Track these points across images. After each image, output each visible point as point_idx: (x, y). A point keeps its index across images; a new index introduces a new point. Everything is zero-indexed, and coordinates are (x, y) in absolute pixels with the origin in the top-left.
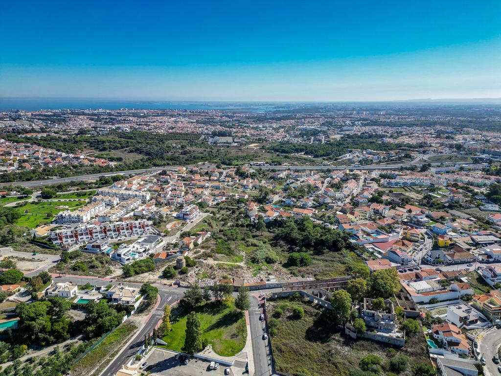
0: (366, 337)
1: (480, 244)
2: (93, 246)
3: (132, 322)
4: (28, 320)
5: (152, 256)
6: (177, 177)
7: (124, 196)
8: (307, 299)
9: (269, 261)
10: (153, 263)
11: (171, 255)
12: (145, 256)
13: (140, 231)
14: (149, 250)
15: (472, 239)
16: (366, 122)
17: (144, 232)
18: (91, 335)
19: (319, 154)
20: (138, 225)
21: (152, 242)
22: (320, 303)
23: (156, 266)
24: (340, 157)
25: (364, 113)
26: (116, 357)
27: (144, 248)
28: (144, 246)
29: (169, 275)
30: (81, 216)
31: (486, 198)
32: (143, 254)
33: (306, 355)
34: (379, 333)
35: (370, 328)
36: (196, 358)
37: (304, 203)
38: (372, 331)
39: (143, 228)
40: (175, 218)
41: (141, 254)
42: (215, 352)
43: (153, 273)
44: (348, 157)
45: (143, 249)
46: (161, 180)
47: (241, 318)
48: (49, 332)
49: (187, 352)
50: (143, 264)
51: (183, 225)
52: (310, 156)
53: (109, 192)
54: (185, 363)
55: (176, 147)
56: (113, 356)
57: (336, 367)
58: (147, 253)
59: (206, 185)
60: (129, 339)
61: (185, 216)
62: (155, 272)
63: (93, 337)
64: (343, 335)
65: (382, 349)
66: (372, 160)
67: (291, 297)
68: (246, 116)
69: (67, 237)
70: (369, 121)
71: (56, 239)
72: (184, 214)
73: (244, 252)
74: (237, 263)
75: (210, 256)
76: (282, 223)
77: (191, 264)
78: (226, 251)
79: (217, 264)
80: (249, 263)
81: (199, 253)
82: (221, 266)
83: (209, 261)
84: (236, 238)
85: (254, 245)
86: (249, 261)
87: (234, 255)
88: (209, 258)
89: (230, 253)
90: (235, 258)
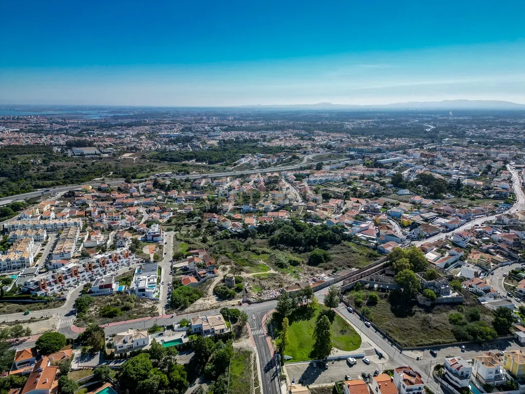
0: (439, 302)
1: (429, 219)
2: (101, 287)
3: (240, 349)
4: (141, 379)
7: (48, 227)
8: (368, 285)
9: (295, 264)
15: (421, 216)
16: (224, 128)
18: (213, 373)
19: (214, 160)
20: (121, 255)
21: (154, 270)
22: (381, 286)
24: (236, 162)
25: (214, 118)
26: (261, 385)
29: (228, 295)
30: (26, 257)
31: (392, 185)
33: (411, 329)
34: (444, 297)
35: (438, 294)
36: (331, 360)
37: (266, 207)
38: (440, 296)
39: (127, 257)
40: (144, 241)
42: (341, 349)
43: (206, 298)
44: (244, 162)
46: (77, 202)
47: (335, 315)
48: (169, 385)
49: (317, 358)
51: (160, 247)
52: (204, 163)
53: (24, 225)
54: (326, 367)
55: (36, 163)
56: (256, 384)
57: (439, 330)
59: (135, 202)
60: (255, 365)
61: (155, 238)
62: (206, 296)
63: (218, 375)
64: (420, 306)
65: (452, 308)
66: (270, 163)
67: (355, 287)
68: (81, 122)
69: (50, 284)
70: (227, 127)
71: (39, 289)
72: (153, 236)
73: (261, 261)
74: (268, 272)
75: (242, 270)
76: (268, 228)
77: (240, 280)
78: (246, 263)
79: (254, 276)
80: (278, 269)
81: (227, 269)
82: (259, 277)
83: (244, 275)
84: (240, 249)
85: (264, 253)
86: (277, 267)
87: (257, 265)
88: (242, 272)
89: (252, 264)
90: (260, 267)
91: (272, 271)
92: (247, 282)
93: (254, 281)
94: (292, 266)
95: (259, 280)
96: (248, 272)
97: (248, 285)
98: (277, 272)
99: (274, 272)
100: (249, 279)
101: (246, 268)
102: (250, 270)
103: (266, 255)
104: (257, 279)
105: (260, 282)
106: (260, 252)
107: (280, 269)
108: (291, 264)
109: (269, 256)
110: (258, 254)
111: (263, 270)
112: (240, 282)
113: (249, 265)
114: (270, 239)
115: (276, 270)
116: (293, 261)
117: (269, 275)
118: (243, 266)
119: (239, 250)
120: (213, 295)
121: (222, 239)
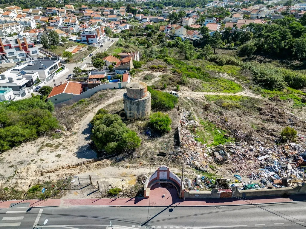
5: (45, 91)
6: (65, 11)
10: (50, 108)
11: (94, 85)
12: (29, 93)
13: (20, 55)
14: (38, 81)
17: (27, 57)
20: (13, 44)
21: (43, 68)
23: (61, 116)
27: (27, 78)
28: (27, 75)
29: (113, 145)
32: (26, 89)
39: (25, 49)
40: (76, 41)
41: (21, 91)
43: (55, 141)
44: (211, 6)
45: (25, 81)
50: (15, 116)
51: (90, 49)
55: (59, 2)
58: (34, 87)
59: (102, 18)
61: (90, 40)
62: (59, 135)
73: (225, 74)
74: (240, 94)
75: (182, 83)
76: (237, 36)
77: (167, 102)
78: (196, 73)
79: (208, 99)
80: (262, 90)
81: (153, 77)
82: (218, 102)
83: (185, 93)
84: (191, 55)
85: (230, 63)
86: (256, 87)
87: (215, 79)
88: (181, 87)
89: (206, 77)
90: (223, 84)
91: (248, 94)
92: (187, 109)
93: (206, 108)
94: (290, 89)
95: (219, 109)
96: (194, 88)
97: (189, 118)
98: (259, 97)
99: (253, 96)
100: (194, 102)
101: (193, 80)
102: (200, 85)
103: (234, 66)
104: (213, 106)
105: (221, 113)
106: (224, 60)
107: (266, 91)
108: (290, 86)
109: (239, 68)
110: (221, 64)
111: (227, 89)
112: (167, 109)
113: (200, 78)
114: (239, 50)
115: (257, 92)
116: (294, 79)
117: (242, 100)
118: (189, 76)
119: (188, 56)
120: (84, 133)
121: (170, 47)
